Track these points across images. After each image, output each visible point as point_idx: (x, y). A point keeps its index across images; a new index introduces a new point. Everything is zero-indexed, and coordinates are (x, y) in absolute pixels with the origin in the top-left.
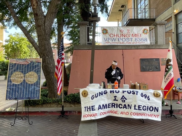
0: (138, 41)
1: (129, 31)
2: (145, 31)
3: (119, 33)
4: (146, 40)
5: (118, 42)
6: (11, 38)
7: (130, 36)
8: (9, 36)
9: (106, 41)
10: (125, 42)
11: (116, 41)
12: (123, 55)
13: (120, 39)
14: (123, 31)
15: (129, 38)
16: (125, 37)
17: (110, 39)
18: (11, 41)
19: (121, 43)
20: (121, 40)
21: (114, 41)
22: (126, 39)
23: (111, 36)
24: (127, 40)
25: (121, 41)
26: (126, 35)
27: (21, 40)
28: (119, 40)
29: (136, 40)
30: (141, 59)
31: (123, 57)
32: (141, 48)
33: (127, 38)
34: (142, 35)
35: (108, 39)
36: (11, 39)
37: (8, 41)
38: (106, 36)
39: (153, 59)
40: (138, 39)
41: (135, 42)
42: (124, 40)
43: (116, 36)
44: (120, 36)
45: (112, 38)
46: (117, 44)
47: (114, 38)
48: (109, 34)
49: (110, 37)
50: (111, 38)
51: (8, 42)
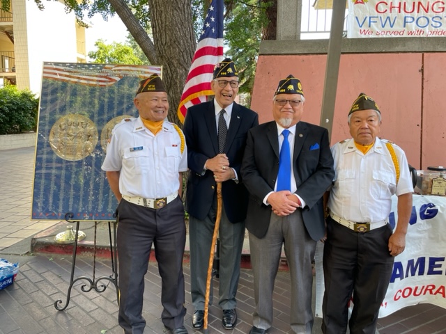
5: (402, 28)
6: (101, 48)
8: (97, 44)
9: (362, 29)
10: (427, 30)
11: (395, 28)
12: (422, 71)
13: (409, 20)
15: (440, 15)
16: (427, 12)
17: (375, 19)
18: (101, 56)
19: (411, 33)
20: (414, 23)
21: (388, 27)
22: (430, 19)
23: (382, 7)
24: (434, 23)
25: (413, 26)
26: (431, 4)
27: (121, 52)
28: (405, 22)
31: (423, 79)
33: (434, 15)
35: (368, 19)
36: (102, 51)
37: (95, 55)
38: (364, 10)
42: (423, 21)
43: (397, 9)
44: (409, 8)
45: (382, 15)
47: (390, 15)
48: (373, 3)
49: (376, 14)
50: (379, 15)
51: (95, 58)
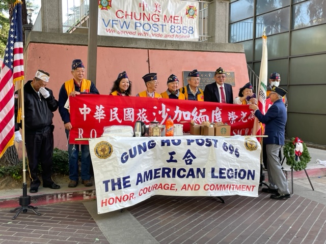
0: (175, 33)
1: (158, 9)
2: (191, 10)
4: (191, 32)
5: (133, 30)
7: (160, 20)
9: (108, 28)
10: (150, 32)
11: (130, 29)
14: (145, 6)
16: (149, 20)
17: (116, 22)
19: (139, 34)
22: (151, 25)
25: (141, 29)
29: (173, 31)
30: (185, 72)
32: (184, 47)
33: (154, 23)
34: (184, 20)
35: (111, 21)
38: (108, 15)
39: (208, 73)
40: (176, 29)
41: (171, 34)
44: (138, 17)
45: (120, 20)
46: (131, 36)
47: (126, 20)
48: (114, 10)
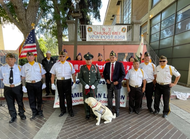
3: (102, 31)
9: (91, 38)
14: (105, 29)
21: (97, 38)
30: (118, 53)
31: (104, 52)
34: (121, 33)
41: (115, 39)
43: (99, 34)
48: (93, 32)
49: (94, 35)
